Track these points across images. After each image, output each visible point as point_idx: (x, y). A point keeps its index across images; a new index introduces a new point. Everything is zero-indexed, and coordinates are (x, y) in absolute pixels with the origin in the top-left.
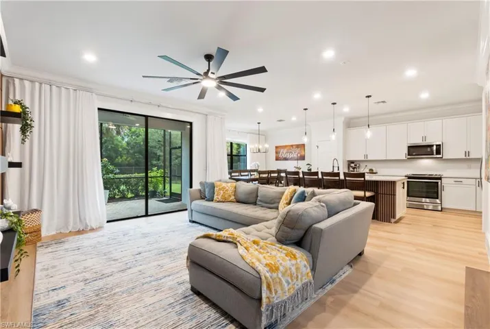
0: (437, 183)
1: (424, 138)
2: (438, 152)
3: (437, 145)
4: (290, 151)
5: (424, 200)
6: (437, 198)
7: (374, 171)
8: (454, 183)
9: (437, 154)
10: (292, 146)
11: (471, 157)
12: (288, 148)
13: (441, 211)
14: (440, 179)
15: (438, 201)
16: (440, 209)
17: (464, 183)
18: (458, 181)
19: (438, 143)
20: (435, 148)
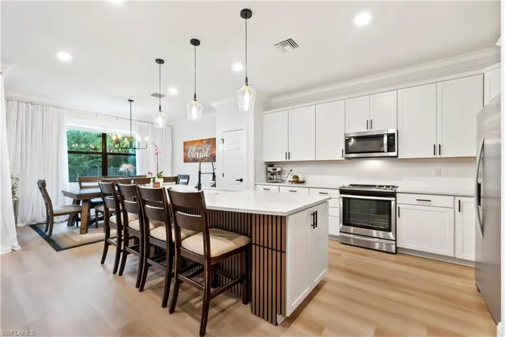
0: (390, 201)
1: (370, 124)
2: (391, 147)
3: (389, 135)
4: (199, 148)
5: (374, 233)
6: (390, 231)
7: (301, 179)
8: (417, 202)
9: (388, 151)
10: (202, 141)
11: (443, 155)
12: (197, 144)
13: (396, 253)
14: (393, 195)
15: (391, 235)
16: (394, 250)
17: (433, 203)
18: (424, 199)
19: (391, 131)
20: (385, 139)
